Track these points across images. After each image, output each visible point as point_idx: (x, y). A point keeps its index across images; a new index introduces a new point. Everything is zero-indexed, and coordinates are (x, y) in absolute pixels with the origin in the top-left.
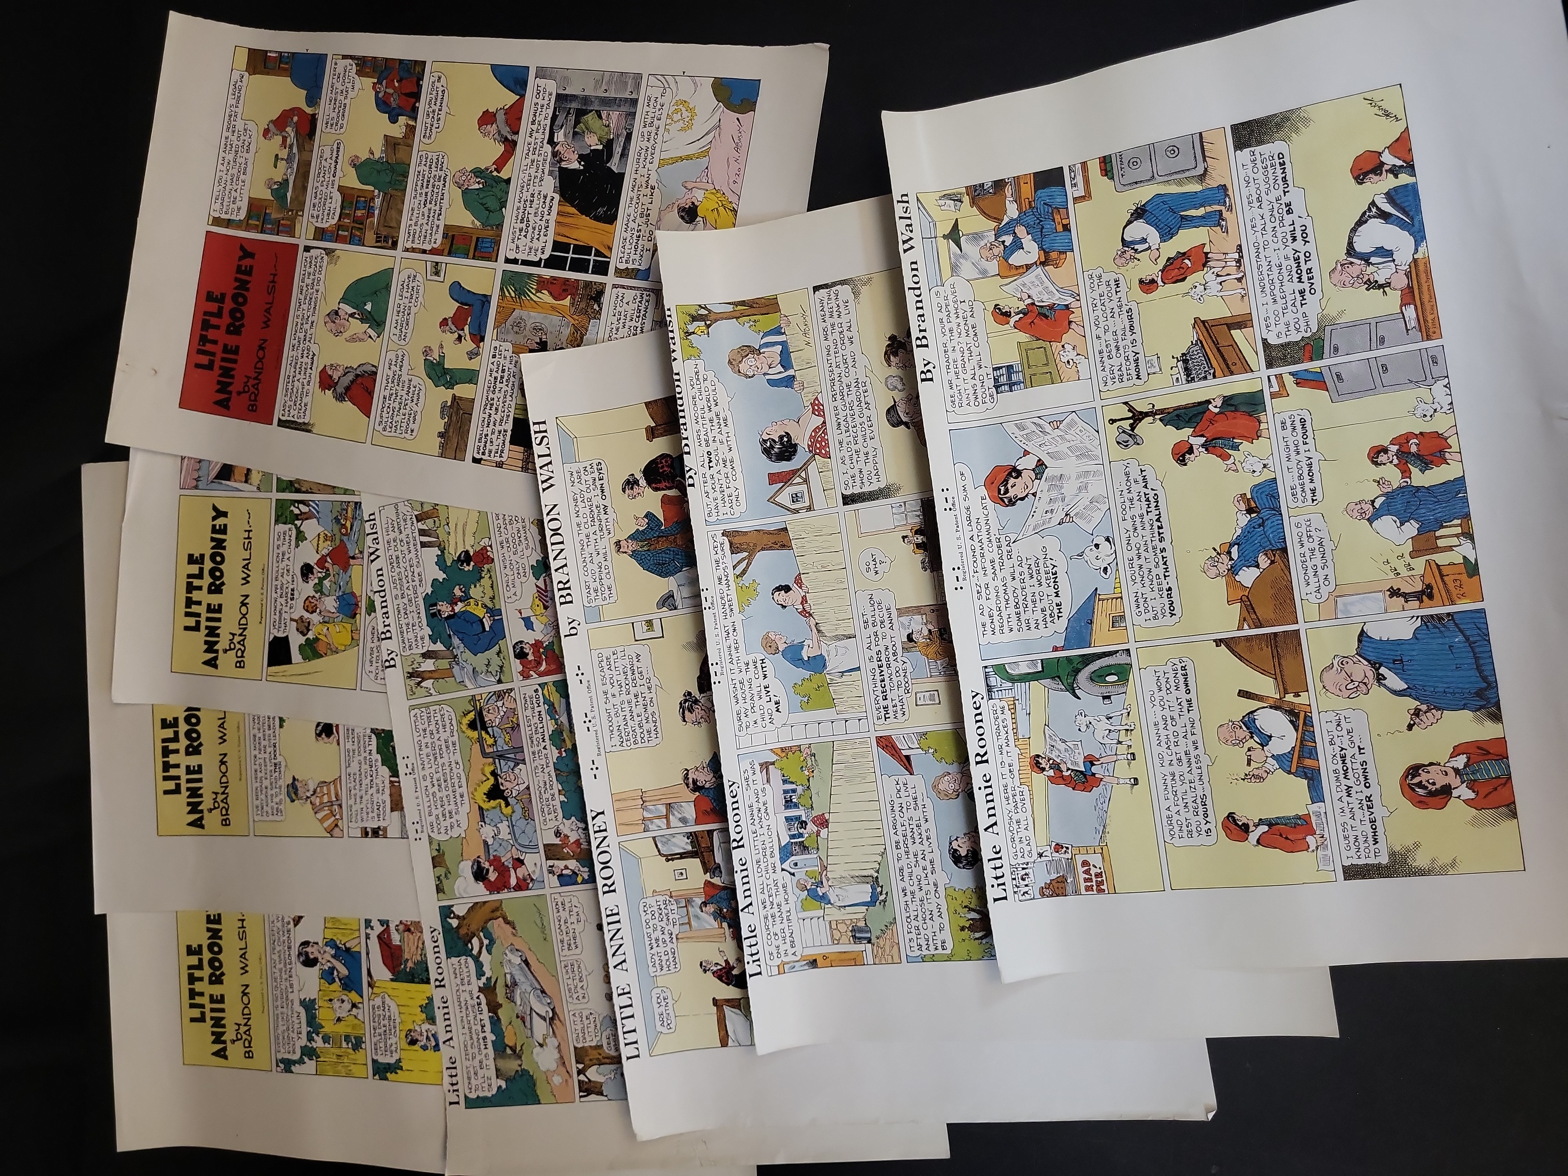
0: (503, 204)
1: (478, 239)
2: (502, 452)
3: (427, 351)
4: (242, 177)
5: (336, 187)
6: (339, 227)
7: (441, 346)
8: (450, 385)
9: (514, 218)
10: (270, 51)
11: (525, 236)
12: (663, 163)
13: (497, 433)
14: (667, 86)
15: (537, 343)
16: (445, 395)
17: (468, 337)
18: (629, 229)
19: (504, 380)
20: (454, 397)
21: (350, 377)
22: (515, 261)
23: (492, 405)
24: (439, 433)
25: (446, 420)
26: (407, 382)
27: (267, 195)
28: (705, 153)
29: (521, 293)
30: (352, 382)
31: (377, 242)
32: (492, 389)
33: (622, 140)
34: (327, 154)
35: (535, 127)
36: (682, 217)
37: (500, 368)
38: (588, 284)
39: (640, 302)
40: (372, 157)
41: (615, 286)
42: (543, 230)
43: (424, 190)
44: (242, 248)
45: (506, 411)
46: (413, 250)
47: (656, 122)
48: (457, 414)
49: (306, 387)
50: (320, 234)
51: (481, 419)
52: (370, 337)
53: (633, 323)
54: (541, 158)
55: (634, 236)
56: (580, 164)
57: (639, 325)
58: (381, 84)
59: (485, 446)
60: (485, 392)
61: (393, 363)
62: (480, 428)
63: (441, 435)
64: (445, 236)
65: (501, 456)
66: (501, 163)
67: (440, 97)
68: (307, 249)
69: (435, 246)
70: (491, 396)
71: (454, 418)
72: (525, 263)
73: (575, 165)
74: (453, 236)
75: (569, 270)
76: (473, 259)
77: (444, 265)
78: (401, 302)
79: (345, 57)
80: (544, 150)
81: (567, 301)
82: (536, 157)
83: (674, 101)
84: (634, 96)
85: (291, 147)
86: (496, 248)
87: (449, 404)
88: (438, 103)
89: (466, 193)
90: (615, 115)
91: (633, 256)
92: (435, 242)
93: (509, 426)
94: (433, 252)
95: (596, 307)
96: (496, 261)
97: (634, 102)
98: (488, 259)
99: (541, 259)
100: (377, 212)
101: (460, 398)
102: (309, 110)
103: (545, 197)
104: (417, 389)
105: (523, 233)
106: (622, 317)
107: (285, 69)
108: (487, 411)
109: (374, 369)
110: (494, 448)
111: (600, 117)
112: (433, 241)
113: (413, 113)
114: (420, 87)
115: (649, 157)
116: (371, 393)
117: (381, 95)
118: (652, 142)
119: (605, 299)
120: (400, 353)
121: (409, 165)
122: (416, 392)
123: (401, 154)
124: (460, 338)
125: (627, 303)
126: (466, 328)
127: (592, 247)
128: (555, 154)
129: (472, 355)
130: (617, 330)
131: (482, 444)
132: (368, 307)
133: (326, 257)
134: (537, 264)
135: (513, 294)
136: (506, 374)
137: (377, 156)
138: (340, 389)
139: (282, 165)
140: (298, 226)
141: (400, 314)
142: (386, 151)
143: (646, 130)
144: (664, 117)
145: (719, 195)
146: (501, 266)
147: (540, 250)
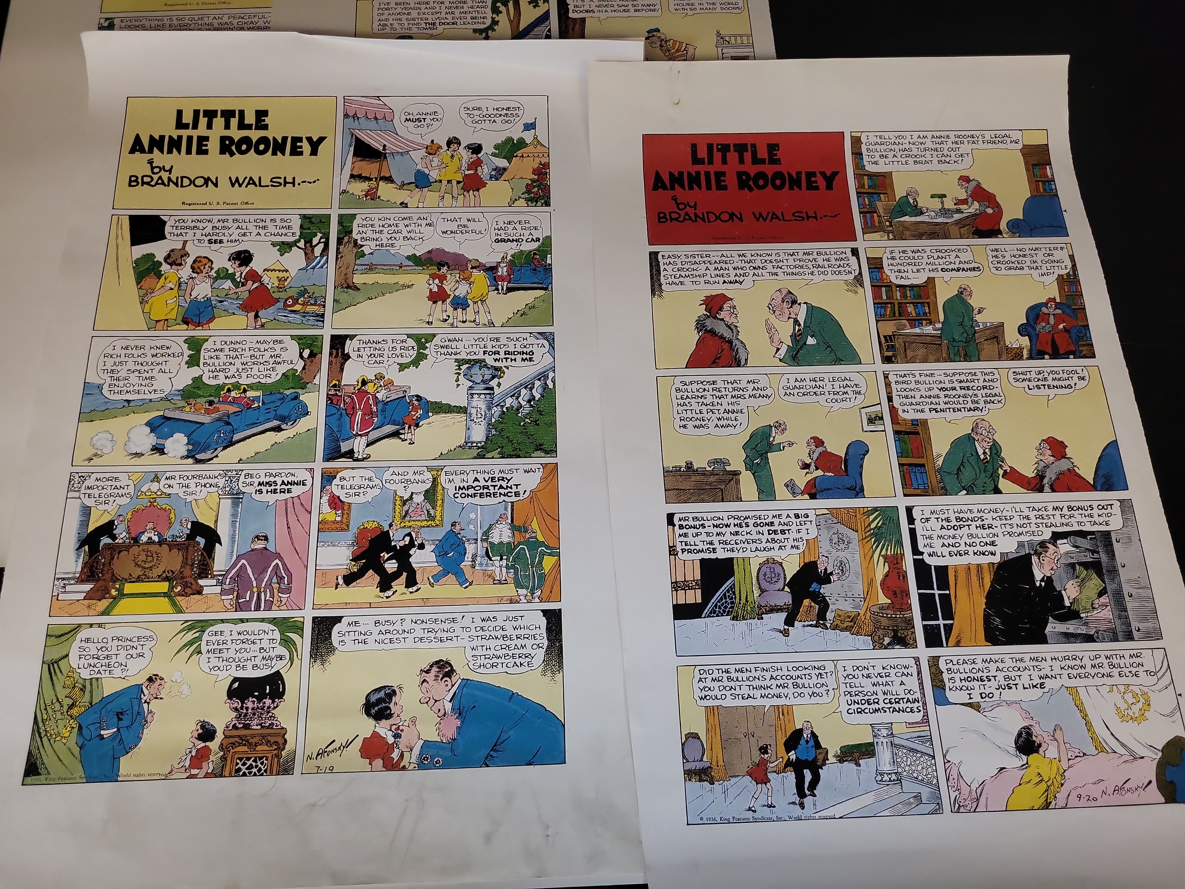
0: (970, 490)
1: (923, 465)
2: (690, 551)
3: (780, 426)
4: (911, 160)
5: (932, 274)
6: (889, 286)
7: (791, 444)
8: (750, 466)
9: (959, 508)
10: (1051, 168)
11: (942, 527)
12: (1073, 691)
13: (709, 539)
14: (1160, 675)
15: (826, 569)
16: (737, 462)
17: (810, 477)
18: (987, 665)
19: (773, 536)
20: (736, 473)
21: (727, 334)
22: (911, 520)
23: (741, 526)
24: (691, 464)
25: (708, 469)
26: (739, 408)
27: (900, 193)
28: (1101, 748)
29: (878, 535)
30: (722, 337)
31: (885, 337)
32: (759, 521)
33: (1083, 630)
34: (964, 257)
35: (1065, 511)
36: (1020, 735)
37: (785, 527)
38: (910, 623)
39: (908, 701)
40: (976, 312)
41: (917, 660)
42: (955, 550)
43: (957, 385)
44: (835, 174)
45: (738, 547)
46: (888, 385)
47: (1115, 672)
48: (721, 481)
49: (702, 280)
50: (876, 265)
51: (720, 515)
52: (778, 349)
53: (881, 697)
54: (1034, 528)
55: (980, 674)
56: (1042, 580)
57: (882, 705)
58: (1056, 308)
59: (691, 527)
60: (753, 513)
61: (756, 385)
62: (710, 516)
63: (689, 466)
64: (915, 423)
65: (683, 551)
66: (1013, 476)
67: (1063, 383)
68: (855, 252)
69: (900, 412)
70: (751, 522)
71: (712, 479)
72: (913, 533)
73: (1038, 575)
74: (918, 433)
75: (919, 594)
76: (900, 465)
77: (881, 428)
78: (826, 380)
79: (1072, 258)
80: (1044, 529)
81: (883, 600)
82: (1033, 520)
83: (1145, 689)
84: (1136, 634)
85: (959, 211)
86: (919, 492)
87: (728, 468)
88: (1056, 383)
89: (969, 439)
90: (1107, 614)
91: (957, 676)
92: (904, 411)
93: (721, 554)
94: (893, 411)
95: (887, 640)
96: (905, 495)
97: (1129, 637)
98: (904, 485)
99: (922, 554)
100: (917, 330)
101: (738, 482)
102: (1003, 226)
103: (993, 544)
104: (734, 423)
105: (945, 524)
106: (884, 680)
107: (1038, 189)
108: (732, 521)
109: (743, 362)
110: (690, 539)
111: (1101, 594)
112: (905, 408)
113: (1036, 354)
114: (1066, 356)
115: (1074, 672)
116: (715, 363)
117: (1044, 309)
118: (1093, 671)
119: (898, 651)
120: (769, 392)
121: (979, 360)
122: (730, 423)
123: (988, 348)
124: (806, 466)
125: (902, 683)
126: (820, 473)
127: (953, 619)
128: (1043, 544)
129: (790, 486)
130: (868, 676)
131: (691, 523)
132: (811, 341)
133: (852, 277)
134: (916, 551)
135: (873, 526)
136: (780, 536)
137: (978, 318)
138: (710, 324)
139: (936, 204)
140: (876, 235)
141: (814, 383)
142: (986, 329)
143: (1103, 659)
144: (1124, 680)
145: (1059, 778)
146: (902, 503)
147: (931, 550)
